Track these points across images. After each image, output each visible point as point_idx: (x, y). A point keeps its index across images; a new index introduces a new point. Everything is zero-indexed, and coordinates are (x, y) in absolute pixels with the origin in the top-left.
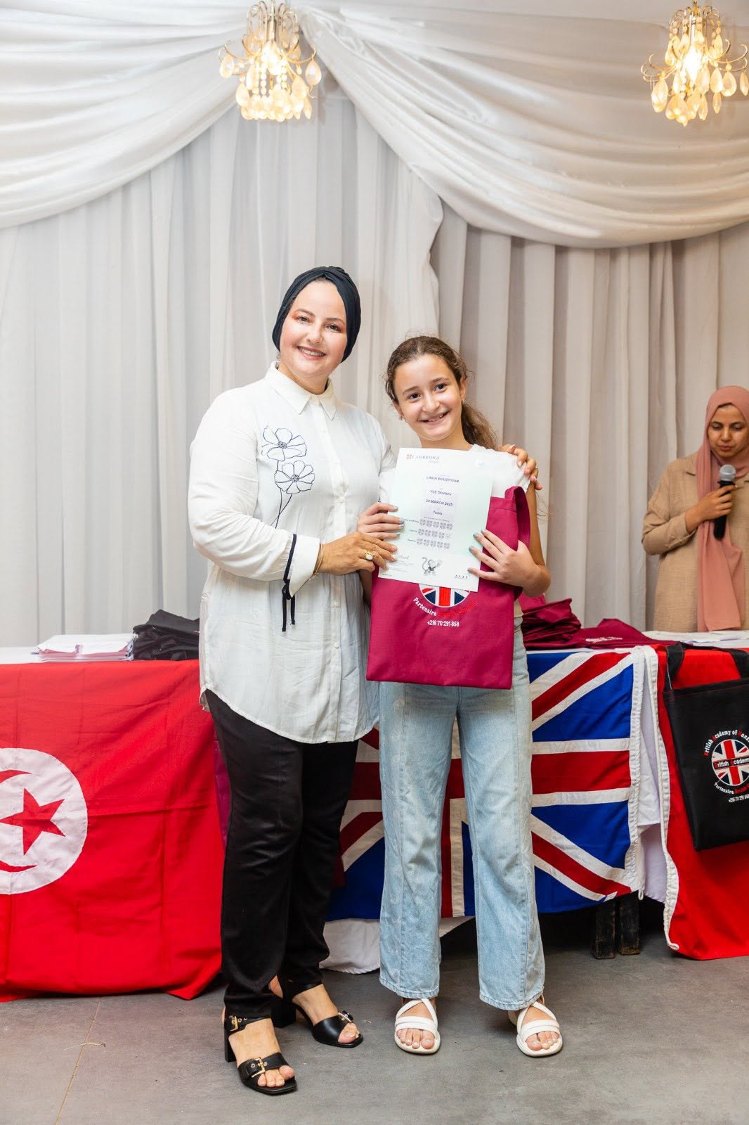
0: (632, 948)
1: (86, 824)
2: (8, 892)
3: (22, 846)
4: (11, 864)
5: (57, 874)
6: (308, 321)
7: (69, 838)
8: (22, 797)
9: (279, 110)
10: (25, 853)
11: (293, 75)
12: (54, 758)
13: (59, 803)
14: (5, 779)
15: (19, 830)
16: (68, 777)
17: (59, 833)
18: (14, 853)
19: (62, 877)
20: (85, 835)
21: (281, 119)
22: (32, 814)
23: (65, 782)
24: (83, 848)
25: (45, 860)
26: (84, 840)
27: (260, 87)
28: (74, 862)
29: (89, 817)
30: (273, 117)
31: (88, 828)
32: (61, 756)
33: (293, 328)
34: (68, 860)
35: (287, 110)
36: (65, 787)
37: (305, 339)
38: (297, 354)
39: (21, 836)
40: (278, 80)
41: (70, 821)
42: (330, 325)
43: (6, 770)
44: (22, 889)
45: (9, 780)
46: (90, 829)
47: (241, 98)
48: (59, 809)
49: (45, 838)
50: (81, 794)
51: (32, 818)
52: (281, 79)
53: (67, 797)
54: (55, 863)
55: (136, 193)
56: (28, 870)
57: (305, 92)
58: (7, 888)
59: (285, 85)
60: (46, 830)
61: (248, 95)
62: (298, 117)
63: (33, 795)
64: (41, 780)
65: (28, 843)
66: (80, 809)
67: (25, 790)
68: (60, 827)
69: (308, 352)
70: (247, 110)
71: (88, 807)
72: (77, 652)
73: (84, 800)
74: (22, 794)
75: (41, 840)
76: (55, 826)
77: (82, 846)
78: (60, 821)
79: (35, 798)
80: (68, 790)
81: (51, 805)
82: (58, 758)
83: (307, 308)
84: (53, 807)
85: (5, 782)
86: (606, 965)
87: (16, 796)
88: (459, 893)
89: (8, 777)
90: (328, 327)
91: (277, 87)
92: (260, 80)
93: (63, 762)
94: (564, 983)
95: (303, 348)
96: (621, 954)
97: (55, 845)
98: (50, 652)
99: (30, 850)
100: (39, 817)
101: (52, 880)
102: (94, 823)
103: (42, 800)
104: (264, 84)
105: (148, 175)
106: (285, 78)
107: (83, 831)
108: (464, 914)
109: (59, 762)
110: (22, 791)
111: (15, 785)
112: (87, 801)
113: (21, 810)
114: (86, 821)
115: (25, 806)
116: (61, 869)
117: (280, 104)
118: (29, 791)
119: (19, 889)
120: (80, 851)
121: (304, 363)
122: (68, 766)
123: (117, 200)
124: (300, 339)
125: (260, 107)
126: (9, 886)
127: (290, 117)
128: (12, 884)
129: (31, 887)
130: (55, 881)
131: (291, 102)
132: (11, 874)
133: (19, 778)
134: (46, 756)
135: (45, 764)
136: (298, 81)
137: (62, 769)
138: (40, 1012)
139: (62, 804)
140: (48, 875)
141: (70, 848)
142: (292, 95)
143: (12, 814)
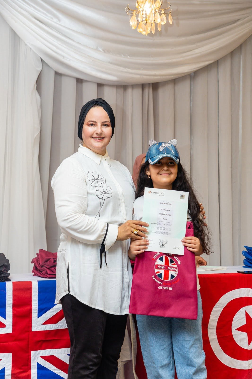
6: (94, 125)
37: (95, 133)
38: (92, 140)
90: (103, 126)
95: (94, 137)
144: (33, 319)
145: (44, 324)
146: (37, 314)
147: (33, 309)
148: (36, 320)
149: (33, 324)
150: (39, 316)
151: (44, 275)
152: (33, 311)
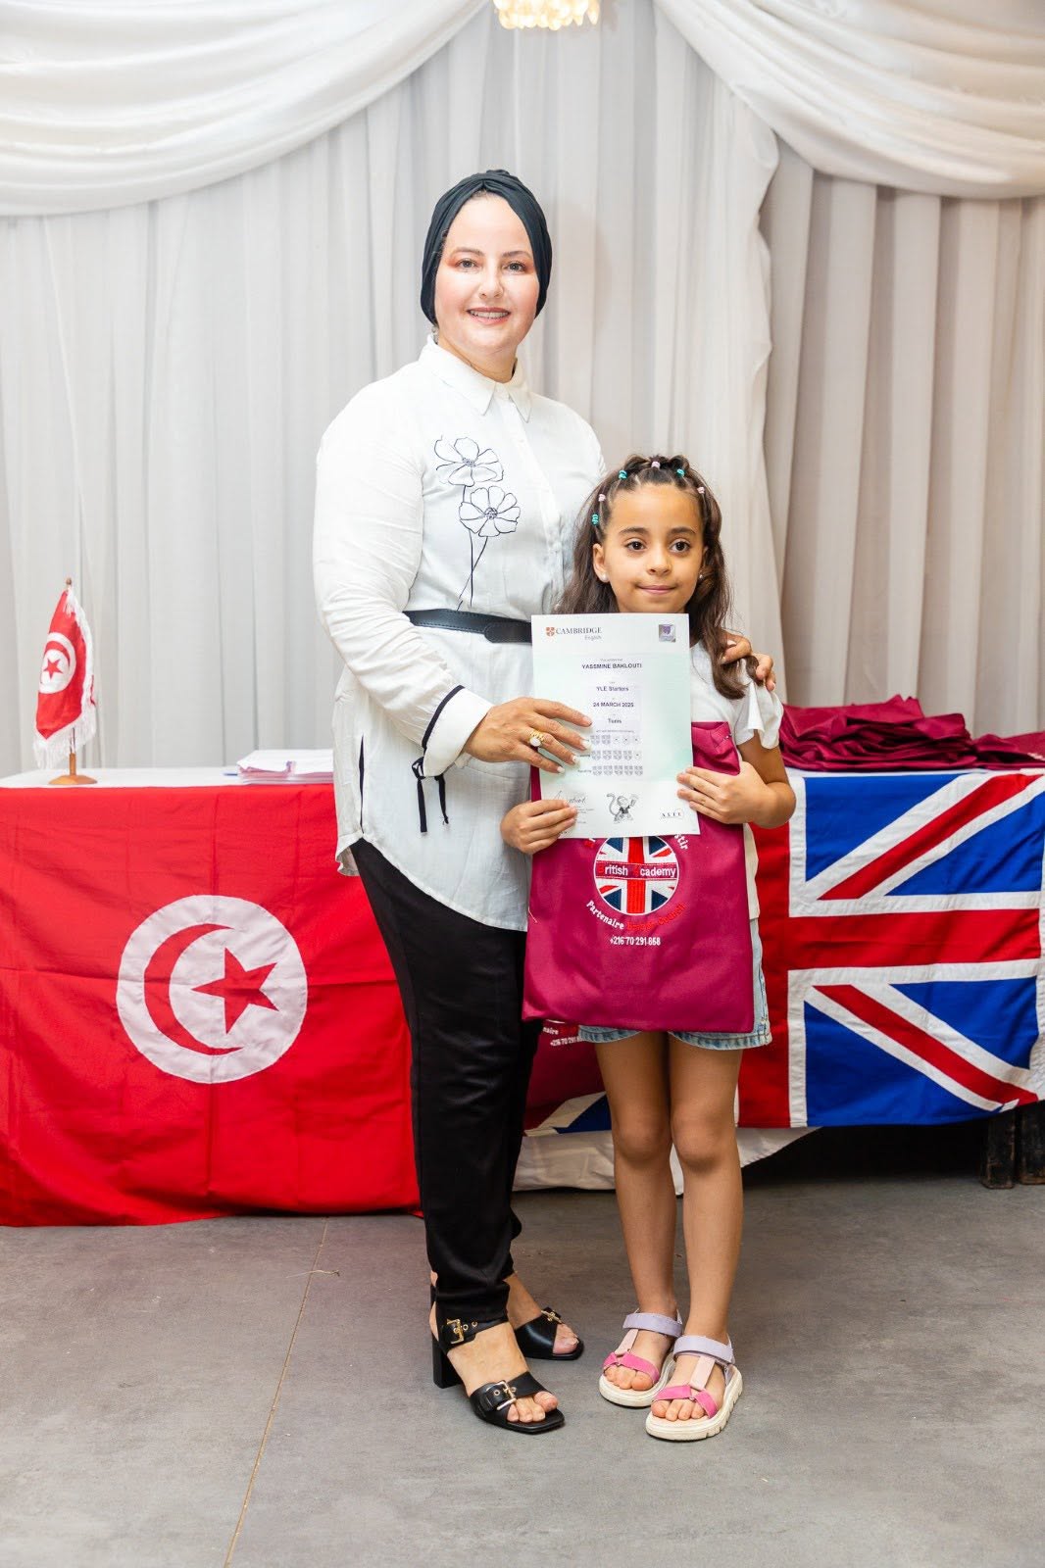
0: (1037, 1176)
1: (306, 997)
2: (207, 1080)
3: (224, 1022)
4: (209, 1043)
5: (271, 1059)
6: (475, 266)
7: (284, 1013)
8: (223, 960)
9: (552, 14)
10: (227, 1032)
12: (262, 909)
13: (272, 966)
14: (199, 936)
15: (220, 1001)
16: (280, 935)
17: (271, 1006)
18: (213, 1031)
19: (275, 1064)
20: (304, 1010)
21: (556, 25)
22: (235, 981)
23: (276, 942)
24: (302, 1026)
25: (254, 1041)
26: (303, 1016)
28: (290, 1044)
29: (309, 987)
30: (544, 24)
31: (309, 1000)
32: (272, 905)
33: (451, 281)
34: (284, 1042)
35: (564, 12)
36: (278, 947)
37: (476, 296)
38: (469, 324)
39: (223, 1009)
41: (284, 991)
42: (510, 263)
43: (202, 923)
44: (225, 1078)
45: (205, 936)
46: (311, 1002)
48: (271, 975)
49: (253, 1013)
50: (298, 957)
51: (237, 986)
53: (281, 961)
54: (266, 1045)
55: (346, 139)
56: (232, 1053)
58: (206, 1075)
60: (253, 1002)
62: (580, 22)
63: (236, 957)
64: (245, 938)
65: (231, 1019)
66: (298, 975)
67: (226, 950)
68: (272, 998)
70: (507, 16)
71: (309, 974)
72: (289, 770)
73: (302, 964)
74: (223, 955)
75: (248, 1014)
76: (265, 997)
77: (301, 1023)
78: (273, 990)
79: (240, 960)
80: (282, 950)
81: (260, 970)
82: (268, 908)
84: (263, 973)
85: (200, 940)
86: (1001, 1197)
87: (216, 957)
88: (800, 1096)
89: (204, 933)
90: (506, 268)
93: (274, 914)
94: (943, 1216)
95: (474, 310)
96: (1021, 1183)
97: (265, 1022)
98: (253, 771)
99: (235, 1027)
100: (245, 985)
101: (263, 1067)
102: (317, 994)
103: (248, 964)
105: (363, 114)
107: (302, 1005)
108: (806, 1125)
109: (269, 915)
110: (223, 951)
111: (214, 943)
112: (306, 966)
113: (221, 975)
114: (306, 991)
115: (227, 971)
116: (275, 1053)
117: (554, 4)
118: (232, 952)
119: (220, 1077)
120: (297, 1030)
122: (280, 919)
123: (321, 151)
124: (469, 299)
125: (527, 10)
126: (208, 1071)
127: (568, 23)
128: (212, 1071)
129: (240, 1074)
130: (268, 1069)
132: (210, 1057)
133: (219, 934)
134: (253, 906)
135: (252, 916)
137: (272, 924)
138: (253, 1232)
139: (274, 970)
140: (258, 1060)
141: (285, 1026)
143: (211, 981)
144: (793, 884)
145: (823, 898)
146: (804, 869)
147: (792, 855)
148: (800, 886)
149: (793, 898)
150: (809, 877)
151: (810, 762)
152: (793, 862)
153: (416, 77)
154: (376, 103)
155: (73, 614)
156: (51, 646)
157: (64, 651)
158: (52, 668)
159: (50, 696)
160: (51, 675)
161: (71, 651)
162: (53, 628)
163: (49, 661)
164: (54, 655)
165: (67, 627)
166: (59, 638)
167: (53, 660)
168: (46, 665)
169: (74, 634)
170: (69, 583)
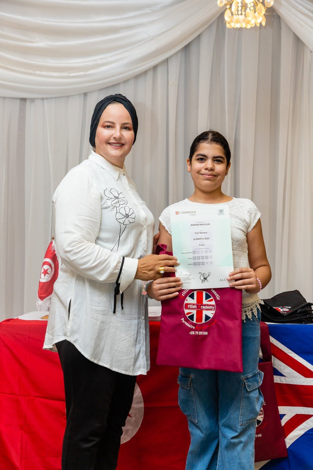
6: (111, 127)
9: (248, 22)
11: (256, 3)
21: (249, 27)
27: (238, 11)
30: (244, 25)
33: (103, 132)
35: (253, 22)
37: (112, 138)
38: (109, 148)
40: (249, 6)
42: (124, 127)
47: (227, 17)
52: (250, 6)
55: (160, 70)
57: (264, 12)
59: (252, 8)
61: (231, 15)
62: (258, 25)
69: (115, 145)
70: (229, 23)
83: (110, 120)
90: (123, 129)
91: (248, 10)
92: (238, 7)
95: (111, 143)
104: (240, 8)
105: (167, 61)
106: (252, 4)
117: (249, 18)
121: (114, 152)
123: (150, 75)
124: (109, 139)
125: (238, 21)
127: (253, 26)
131: (255, 17)
136: (260, 5)
142: (256, 13)
153: (187, 47)
154: (171, 57)
155: (54, 251)
156: (45, 263)
157: (50, 265)
158: (46, 272)
159: (44, 283)
160: (45, 275)
161: (53, 266)
162: (46, 257)
163: (44, 269)
164: (46, 267)
165: (51, 256)
166: (48, 260)
167: (46, 269)
168: (43, 271)
169: (54, 258)
170: (53, 238)
